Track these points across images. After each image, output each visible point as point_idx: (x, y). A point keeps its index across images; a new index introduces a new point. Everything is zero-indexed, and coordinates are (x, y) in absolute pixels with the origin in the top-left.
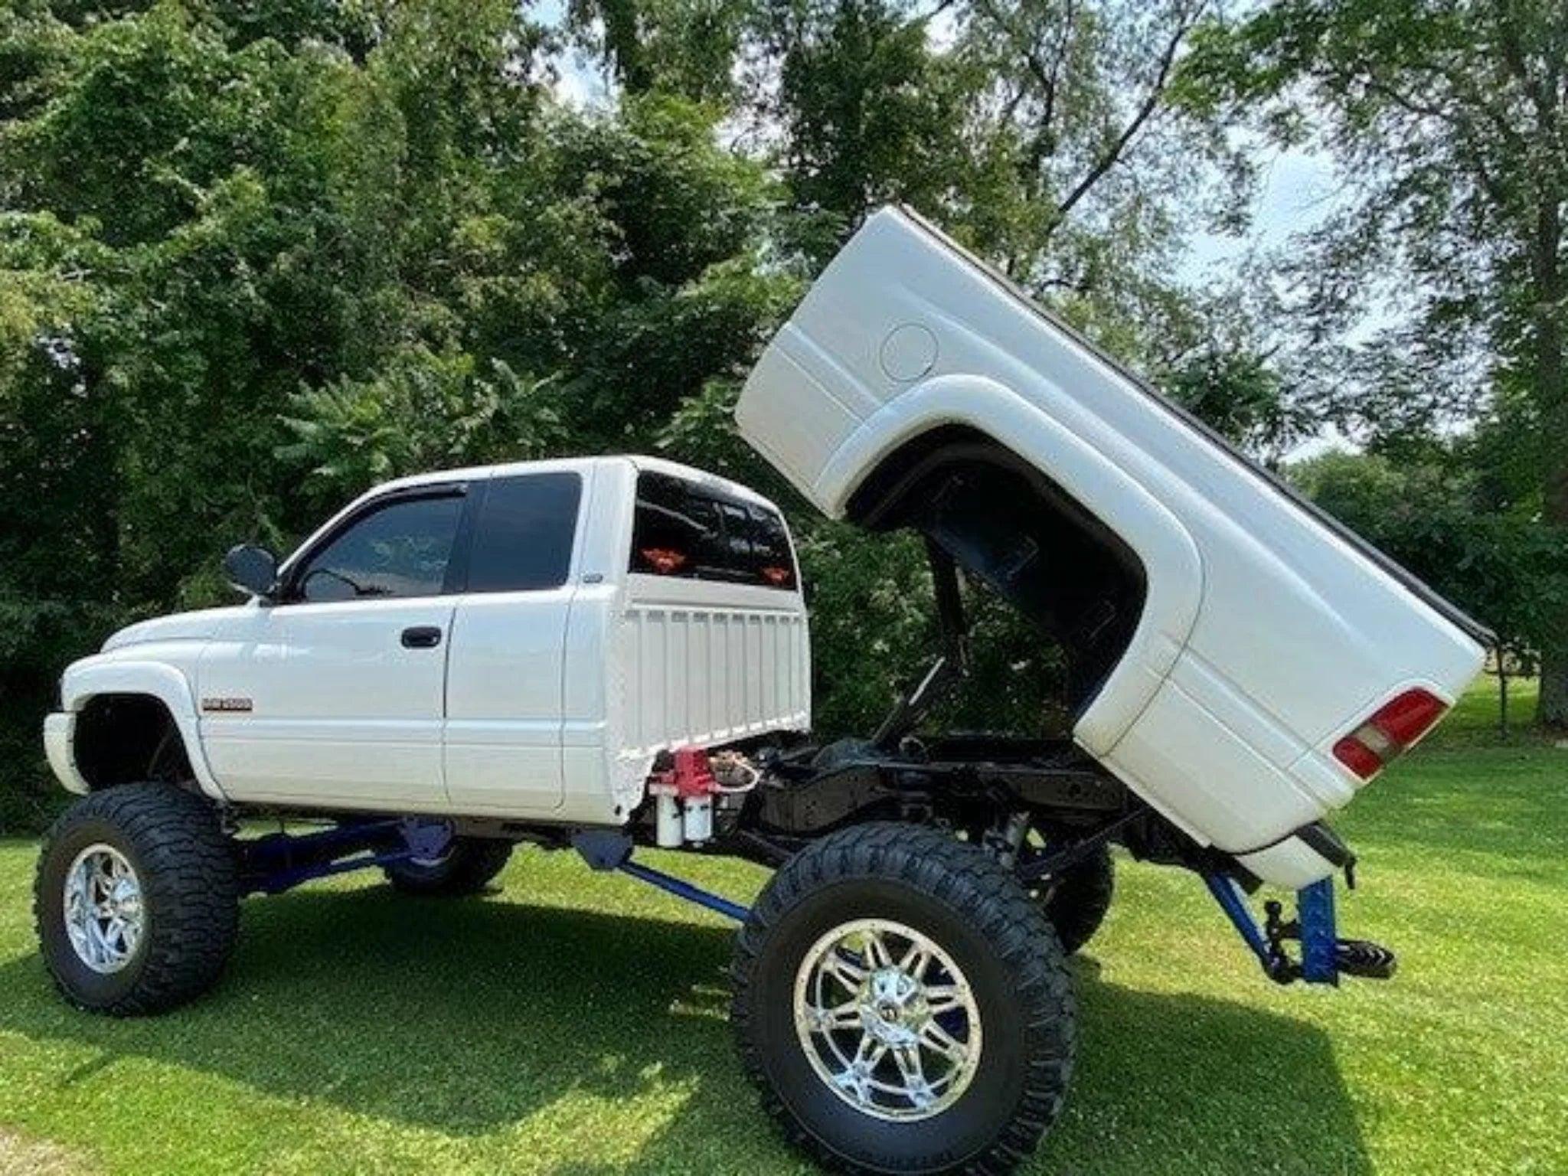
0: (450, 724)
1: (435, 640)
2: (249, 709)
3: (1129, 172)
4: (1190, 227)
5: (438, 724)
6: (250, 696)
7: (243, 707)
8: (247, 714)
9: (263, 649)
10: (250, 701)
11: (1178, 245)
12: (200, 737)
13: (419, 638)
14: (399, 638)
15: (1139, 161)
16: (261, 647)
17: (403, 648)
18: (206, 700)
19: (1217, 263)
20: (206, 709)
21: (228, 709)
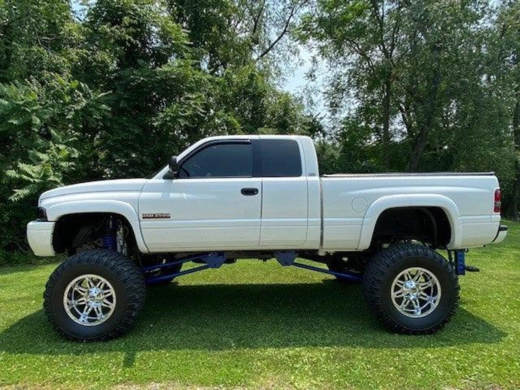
0: (263, 220)
1: (256, 192)
2: (169, 217)
3: (273, 54)
4: (288, 75)
6: (169, 212)
7: (167, 217)
8: (168, 219)
10: (169, 214)
11: (284, 80)
12: (141, 229)
13: (248, 192)
14: (240, 191)
15: (276, 51)
16: (171, 194)
17: (244, 194)
18: (143, 215)
19: (298, 87)
20: (144, 218)
21: (157, 218)
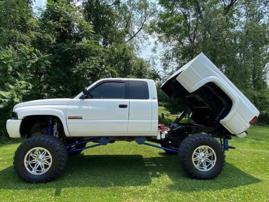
0: (129, 121)
1: (126, 107)
2: (82, 118)
3: (135, 39)
5: (128, 121)
6: (82, 116)
9: (84, 107)
10: (82, 117)
12: (67, 124)
13: (122, 106)
14: (118, 106)
15: (137, 38)
16: (83, 107)
17: (120, 108)
20: (69, 118)
21: (76, 118)
